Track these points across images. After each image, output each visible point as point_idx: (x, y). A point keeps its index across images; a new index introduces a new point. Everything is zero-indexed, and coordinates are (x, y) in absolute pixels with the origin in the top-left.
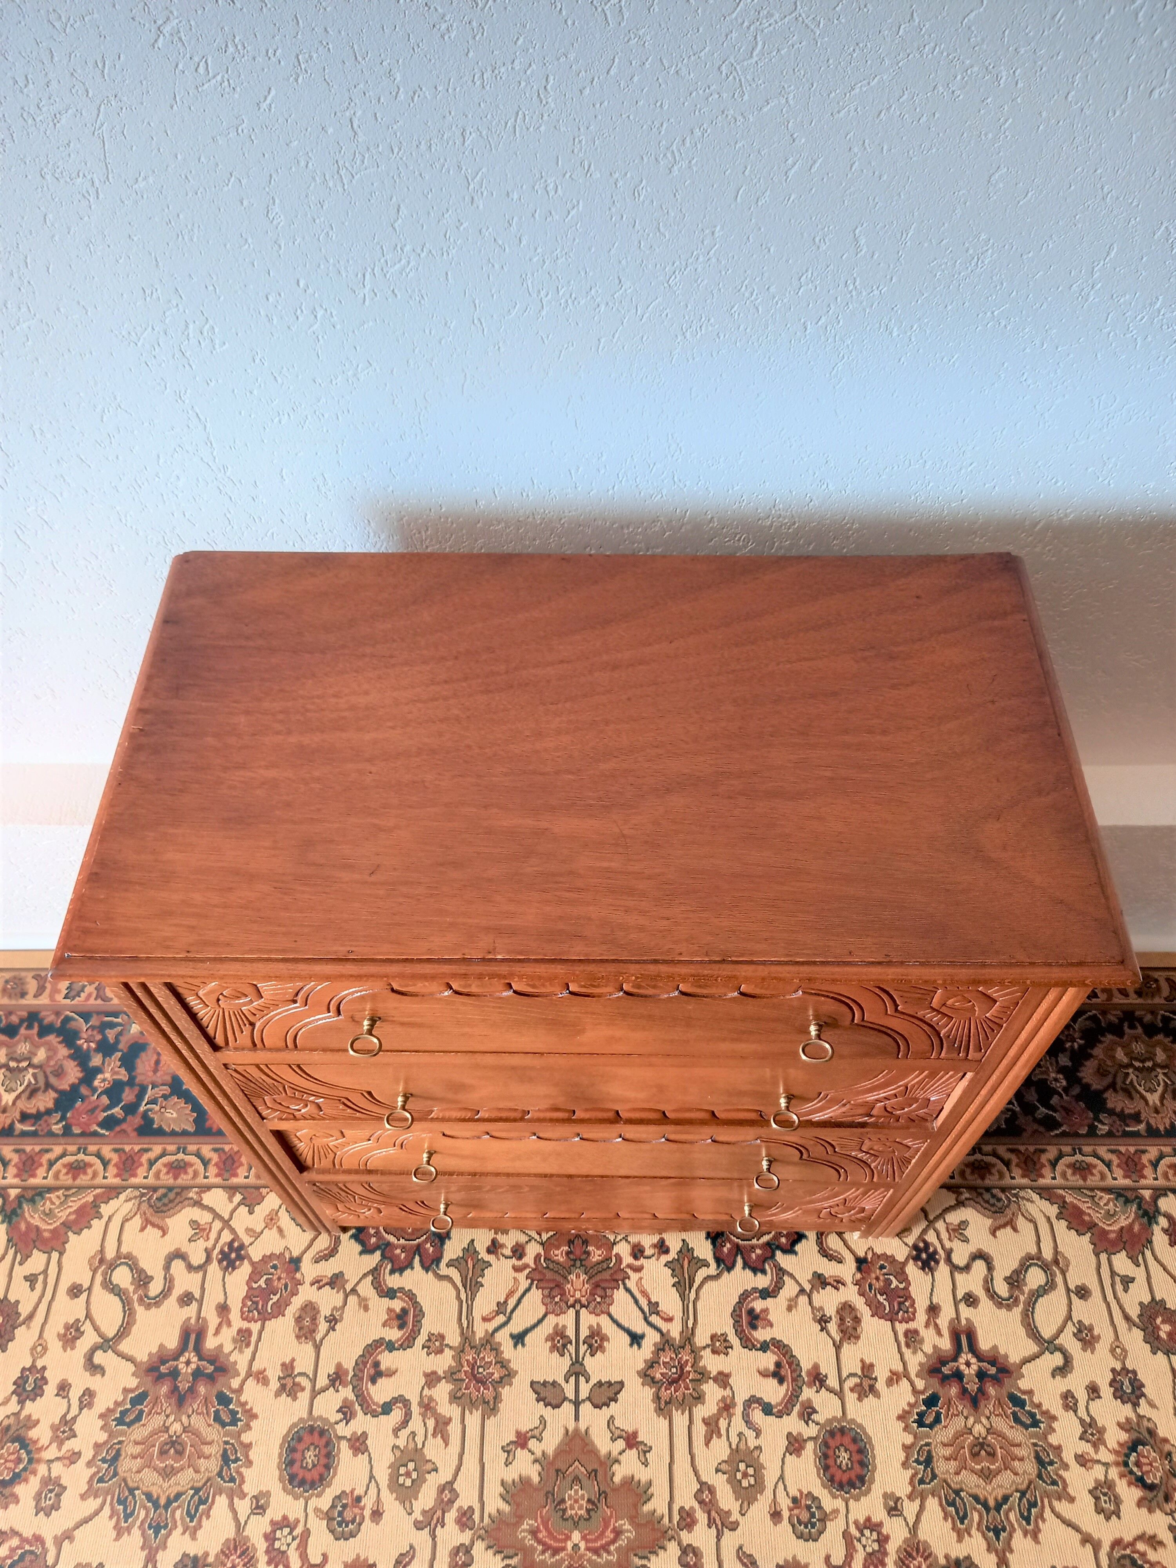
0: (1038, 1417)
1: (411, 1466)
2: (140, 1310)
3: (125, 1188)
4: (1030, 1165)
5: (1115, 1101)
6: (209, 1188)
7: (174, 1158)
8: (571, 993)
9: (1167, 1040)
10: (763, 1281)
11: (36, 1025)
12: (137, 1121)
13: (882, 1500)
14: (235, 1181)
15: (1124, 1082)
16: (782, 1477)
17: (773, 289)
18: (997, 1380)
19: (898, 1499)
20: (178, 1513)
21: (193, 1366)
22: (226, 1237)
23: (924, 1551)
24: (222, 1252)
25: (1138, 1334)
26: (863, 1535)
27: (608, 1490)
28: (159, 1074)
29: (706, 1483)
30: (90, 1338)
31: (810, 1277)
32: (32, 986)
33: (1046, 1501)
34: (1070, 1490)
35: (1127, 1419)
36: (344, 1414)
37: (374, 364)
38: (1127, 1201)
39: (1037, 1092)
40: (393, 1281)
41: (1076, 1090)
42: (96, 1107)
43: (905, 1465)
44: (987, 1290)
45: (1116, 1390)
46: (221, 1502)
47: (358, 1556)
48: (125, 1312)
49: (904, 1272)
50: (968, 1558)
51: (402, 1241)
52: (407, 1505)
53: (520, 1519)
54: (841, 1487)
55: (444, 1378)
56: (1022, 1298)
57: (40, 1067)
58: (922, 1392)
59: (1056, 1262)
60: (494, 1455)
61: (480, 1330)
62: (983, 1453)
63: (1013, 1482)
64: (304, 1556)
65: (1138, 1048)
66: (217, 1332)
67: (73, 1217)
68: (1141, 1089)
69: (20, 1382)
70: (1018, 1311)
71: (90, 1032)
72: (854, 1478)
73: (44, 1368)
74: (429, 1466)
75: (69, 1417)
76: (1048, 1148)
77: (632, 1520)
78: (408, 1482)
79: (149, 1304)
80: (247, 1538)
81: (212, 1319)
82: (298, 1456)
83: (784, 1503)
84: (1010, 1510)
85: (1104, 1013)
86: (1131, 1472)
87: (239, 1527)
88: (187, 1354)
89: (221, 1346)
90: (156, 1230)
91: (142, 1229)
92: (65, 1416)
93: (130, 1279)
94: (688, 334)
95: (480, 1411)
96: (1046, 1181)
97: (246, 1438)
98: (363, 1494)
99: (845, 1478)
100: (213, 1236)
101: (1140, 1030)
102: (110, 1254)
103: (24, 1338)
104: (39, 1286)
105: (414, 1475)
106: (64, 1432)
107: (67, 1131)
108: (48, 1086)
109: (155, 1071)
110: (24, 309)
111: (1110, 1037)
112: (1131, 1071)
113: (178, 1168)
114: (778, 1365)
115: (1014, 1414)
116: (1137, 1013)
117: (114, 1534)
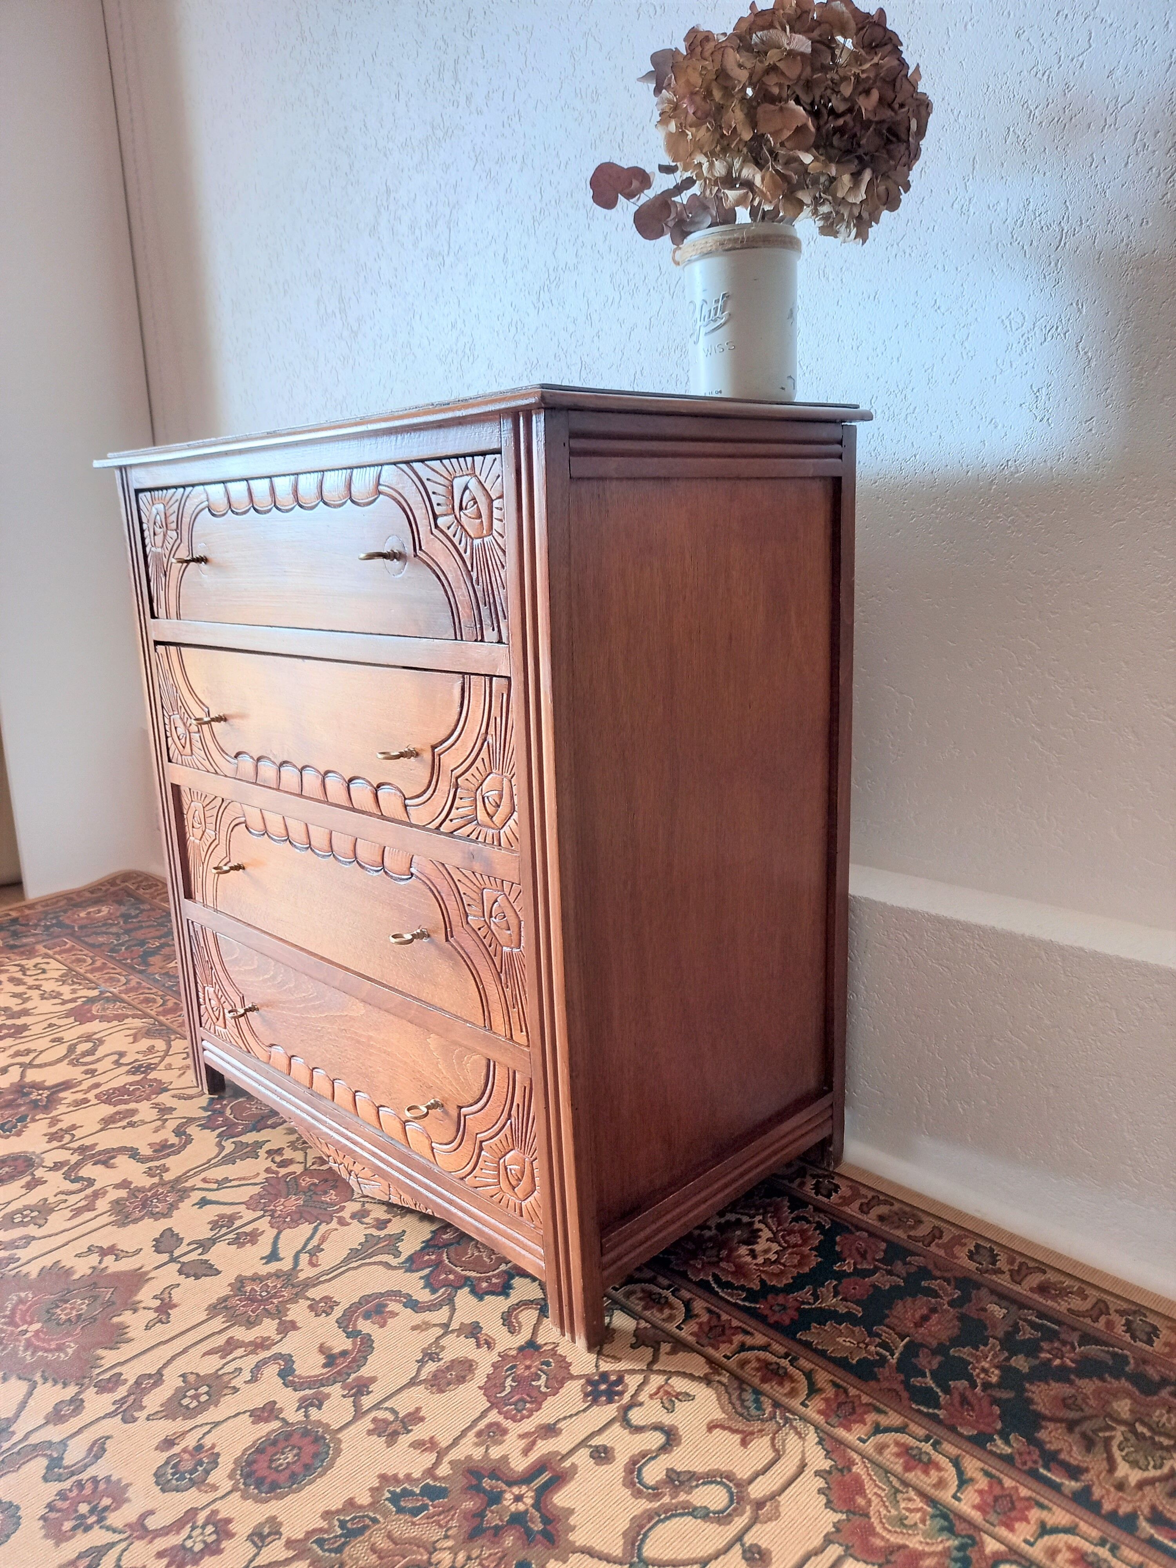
1: (35, 1214)
2: (65, 1063)
4: (845, 1410)
5: (1055, 1437)
10: (424, 1296)
15: (1096, 1433)
16: (217, 1424)
19: (278, 1533)
21: (39, 1098)
22: (155, 1061)
24: (141, 1065)
26: (203, 1527)
27: (100, 1320)
30: (26, 1059)
31: (467, 1321)
36: (55, 1166)
38: (949, 1530)
40: (192, 1130)
41: (1002, 1394)
43: (327, 1515)
44: (634, 1462)
48: (59, 1059)
49: (562, 1384)
55: (130, 1189)
58: (435, 1478)
59: (759, 1505)
60: (79, 1246)
61: (191, 1183)
65: (1162, 1418)
66: (75, 1092)
67: (111, 1015)
68: (1117, 1453)
70: (643, 1505)
72: (269, 1479)
74: (41, 1222)
76: (890, 1412)
78: (18, 1220)
79: (73, 1063)
85: (1144, 1362)
88: (46, 1091)
89: (66, 1098)
90: (132, 1040)
91: (127, 1036)
93: (85, 1050)
96: (850, 1437)
100: (150, 1057)
102: (97, 1036)
104: (49, 1029)
105: (27, 1219)
111: (1124, 1384)
112: (1122, 1428)
114: (344, 1353)
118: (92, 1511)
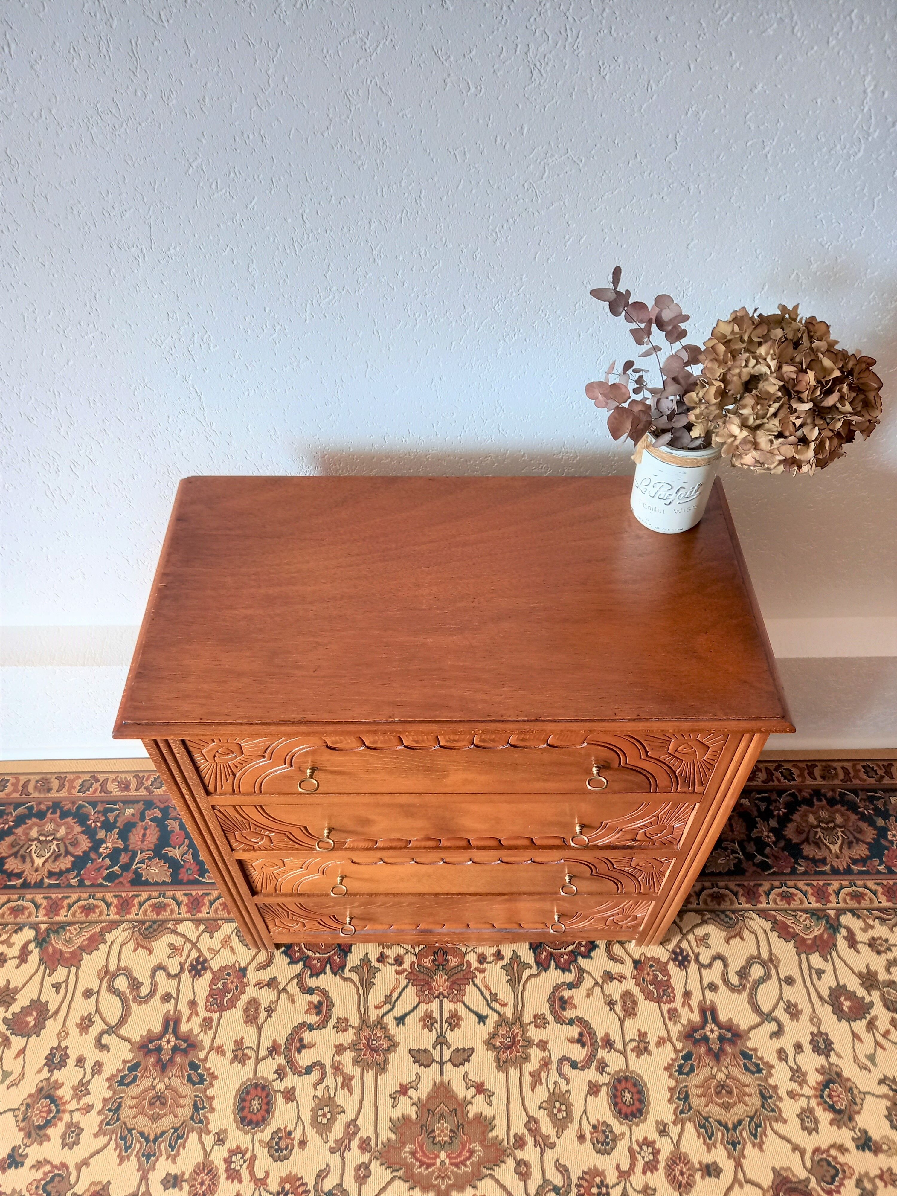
0: (761, 1066)
1: (326, 1109)
2: (134, 1006)
3: (123, 922)
4: (752, 895)
5: (808, 850)
6: (181, 921)
7: (156, 901)
8: (441, 746)
9: (843, 809)
10: (569, 977)
11: (58, 811)
12: (130, 875)
13: (655, 1125)
14: (200, 915)
15: (815, 838)
16: (585, 1112)
17: (558, 312)
18: (732, 1042)
19: (666, 1124)
20: (163, 1146)
21: (172, 1044)
22: (194, 954)
23: (685, 1159)
24: (191, 965)
25: (828, 1008)
26: (642, 1149)
27: (464, 1123)
28: (145, 843)
29: (532, 1117)
30: (98, 1026)
31: (602, 974)
32: (55, 784)
33: (768, 1123)
34: (783, 1115)
35: (822, 1066)
36: (279, 1074)
37: (310, 359)
38: (819, 918)
39: (755, 844)
40: (312, 982)
41: (782, 844)
42: (101, 867)
43: (670, 1101)
44: (724, 980)
45: (814, 1046)
46: (193, 1137)
47: (290, 1172)
48: (123, 1007)
49: (666, 970)
50: (715, 1163)
51: (318, 955)
52: (324, 1136)
53: (404, 1144)
54: (626, 1117)
55: (349, 1048)
56: (748, 985)
57: (61, 839)
58: (681, 1051)
59: (771, 960)
60: (385, 1101)
61: (373, 1014)
62: (724, 1091)
63: (745, 1110)
64: (252, 1174)
65: (824, 814)
66: (188, 1020)
67: (86, 943)
68: (826, 842)
69: (50, 1057)
70: (745, 994)
71: (96, 815)
72: (635, 1110)
73: (67, 1047)
74: (339, 1109)
75: (84, 1081)
76: (764, 883)
77: (482, 1143)
78: (325, 1121)
79: (140, 1002)
80: (212, 1162)
81: (186, 1012)
82: (247, 1104)
83: (587, 1129)
84: (743, 1130)
85: (800, 791)
86: (826, 1102)
87: (206, 1154)
88: (167, 1036)
89: (192, 1029)
90: (144, 950)
91: (135, 950)
92: (82, 1079)
93: (127, 985)
94: (507, 340)
95: (374, 1071)
96: (763, 905)
97: (210, 1092)
98: (292, 1129)
99: (629, 1111)
100: (185, 953)
101: (824, 802)
102: (113, 967)
103: (52, 1027)
104: (62, 991)
105: (329, 1116)
106: (81, 1091)
107: (81, 884)
108: (67, 852)
109: (143, 841)
110: (91, 326)
111: (804, 808)
112: (819, 829)
113: (159, 908)
114: (581, 1034)
115: (745, 1065)
116: (823, 791)
117: (118, 1161)
118: (599, 1187)
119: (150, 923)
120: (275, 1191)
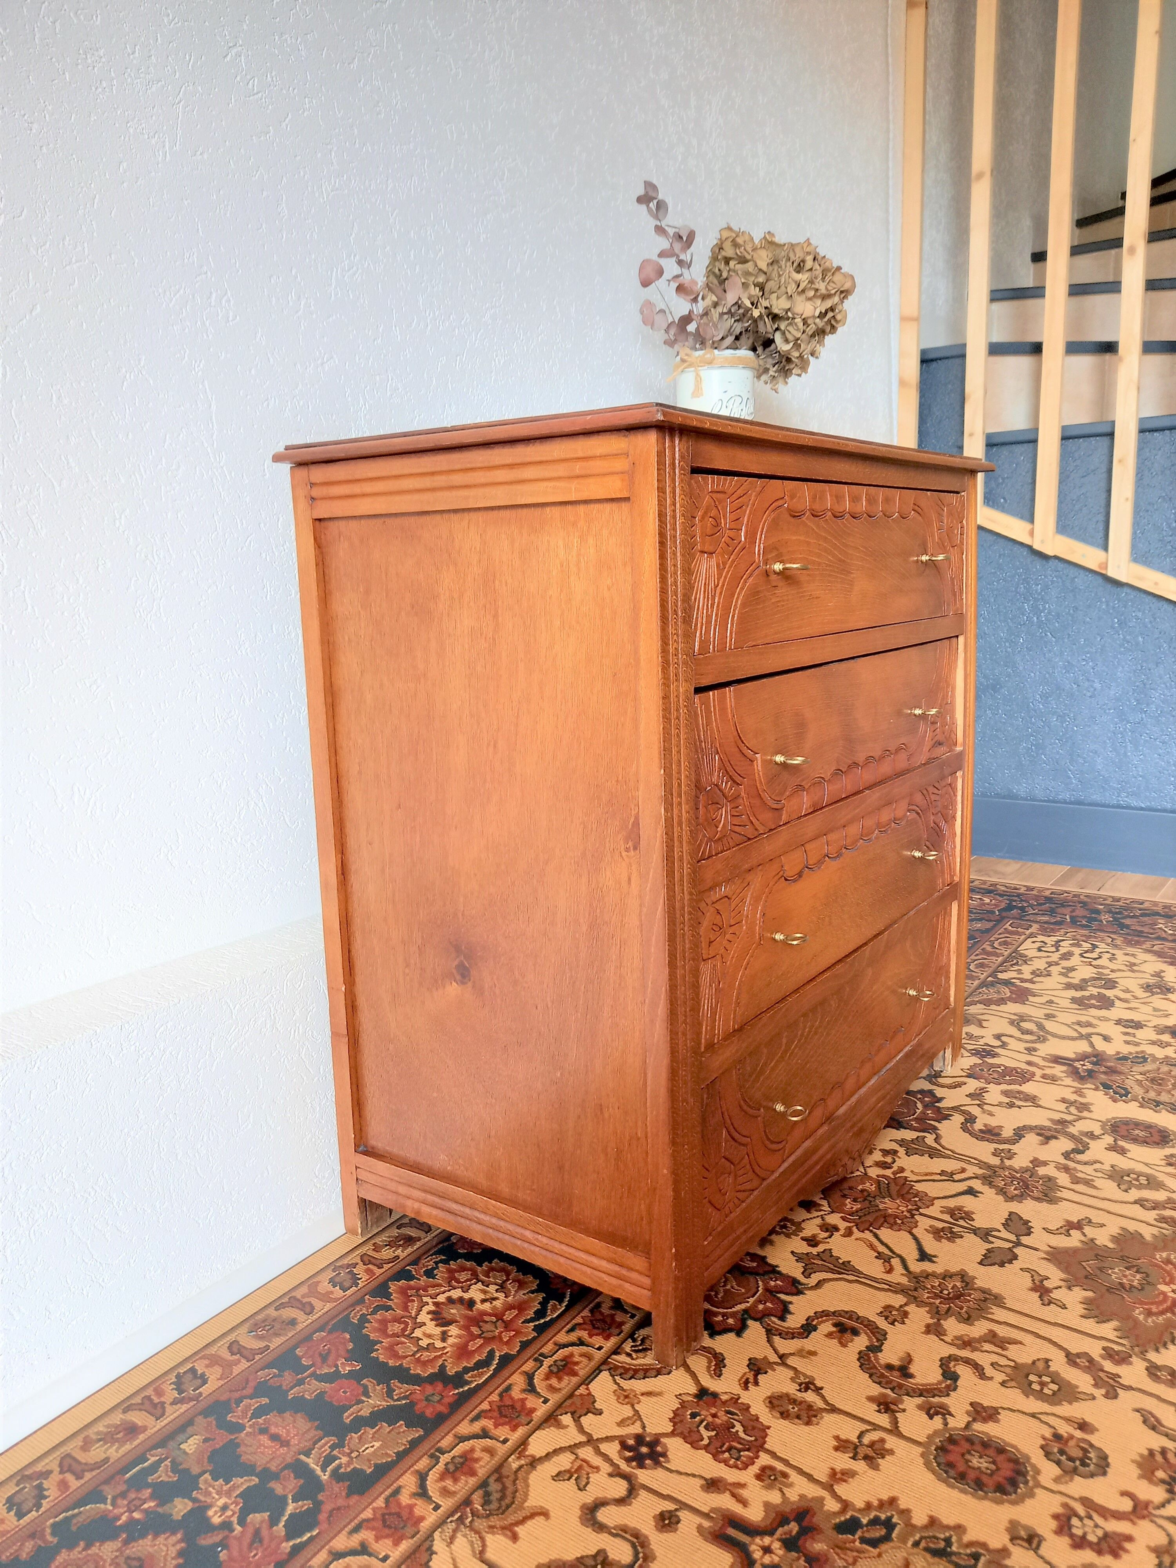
0: (1139, 1056)
1: (1032, 1378)
3: (430, 1536)
6: (524, 1443)
7: (440, 1466)
10: (958, 1118)
14: (539, 1414)
16: (1146, 1164)
18: (1102, 1060)
22: (612, 1449)
24: (628, 1460)
25: (1093, 1010)
27: (1121, 1254)
29: (1136, 1201)
31: (969, 1099)
35: (1155, 1031)
36: (937, 1413)
40: (795, 1321)
43: (1157, 1111)
44: (1027, 1042)
45: (1130, 1028)
47: (1134, 1461)
49: (992, 1065)
51: (751, 1300)
52: (1083, 1394)
53: (1132, 1316)
54: (1164, 1143)
55: (939, 1320)
56: (1042, 1034)
58: (1097, 1087)
60: (1050, 1313)
61: (898, 1276)
64: (1118, 1516)
66: (744, 1503)
70: (1050, 1038)
71: (122, 1502)
72: (1160, 1135)
74: (1041, 1365)
77: (1157, 1249)
78: (1055, 1387)
81: (722, 1501)
82: (973, 1472)
83: (1171, 1169)
88: (753, 1547)
89: (767, 1504)
90: (530, 1522)
91: (514, 1538)
95: (994, 1307)
98: (1053, 1430)
99: (1157, 1138)
100: (597, 1461)
105: (1048, 1379)
113: (460, 1468)
114: (1039, 1135)
115: (1133, 1062)
119: (480, 1492)
120: (1166, 1496)
